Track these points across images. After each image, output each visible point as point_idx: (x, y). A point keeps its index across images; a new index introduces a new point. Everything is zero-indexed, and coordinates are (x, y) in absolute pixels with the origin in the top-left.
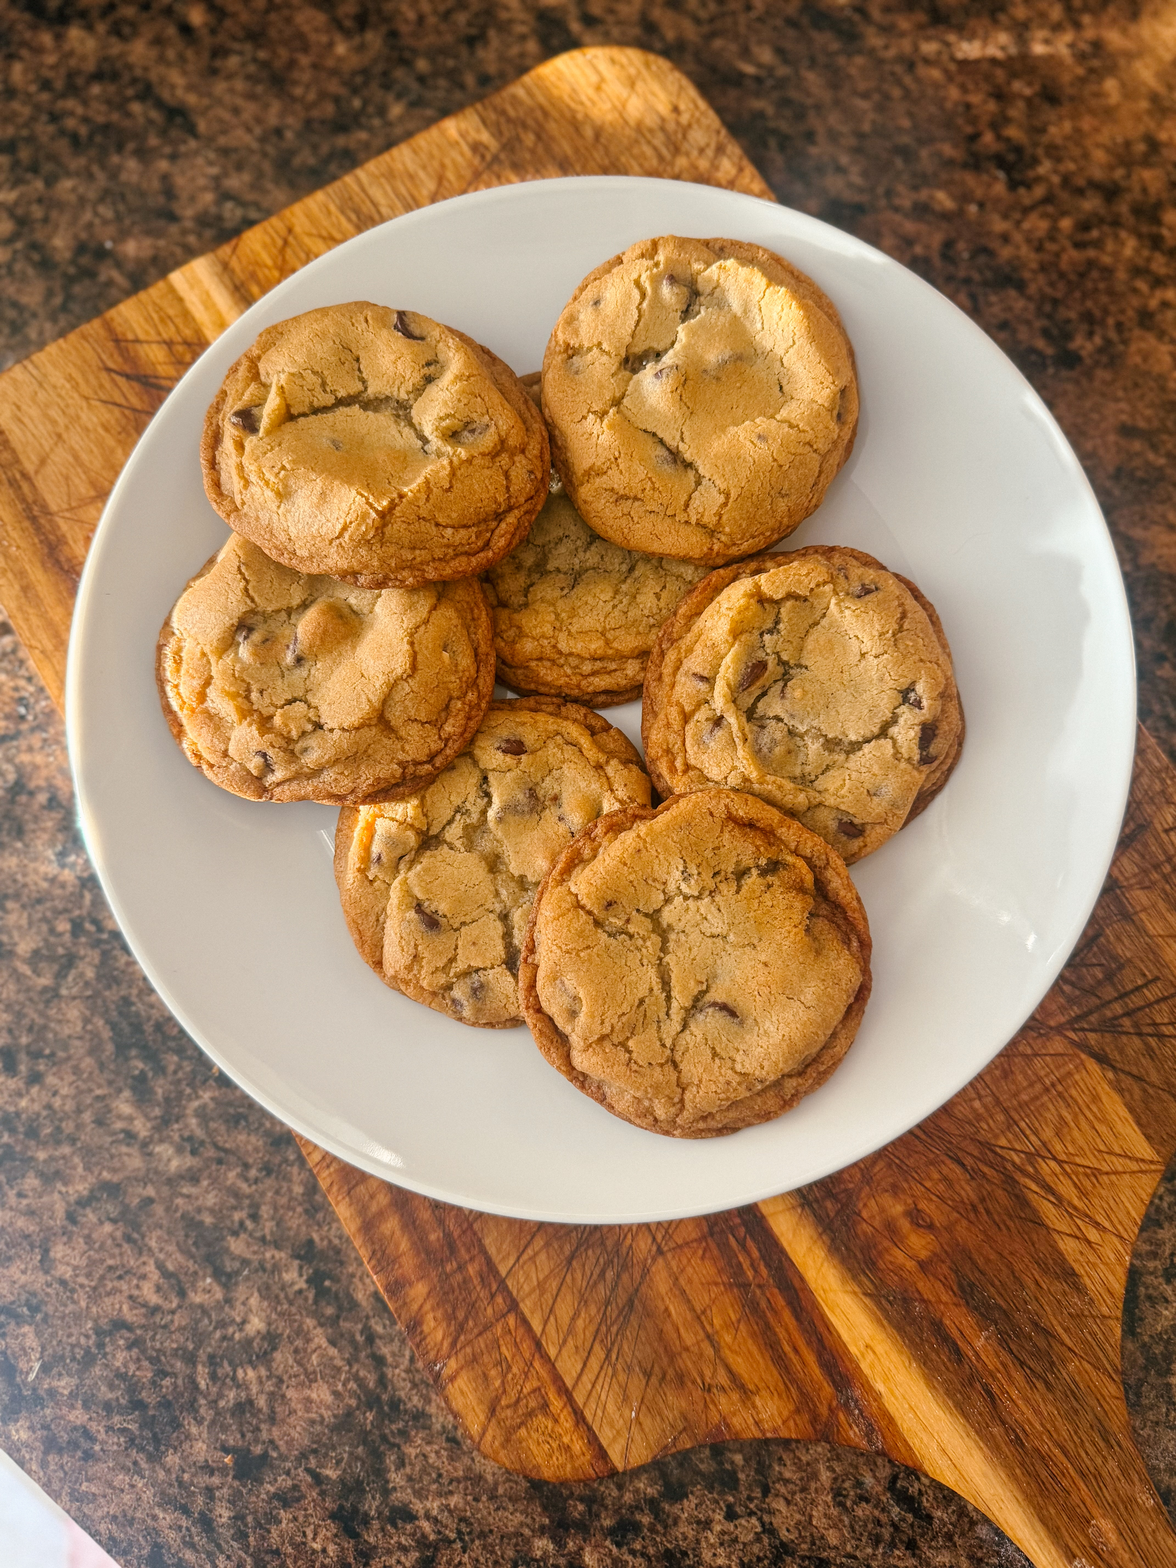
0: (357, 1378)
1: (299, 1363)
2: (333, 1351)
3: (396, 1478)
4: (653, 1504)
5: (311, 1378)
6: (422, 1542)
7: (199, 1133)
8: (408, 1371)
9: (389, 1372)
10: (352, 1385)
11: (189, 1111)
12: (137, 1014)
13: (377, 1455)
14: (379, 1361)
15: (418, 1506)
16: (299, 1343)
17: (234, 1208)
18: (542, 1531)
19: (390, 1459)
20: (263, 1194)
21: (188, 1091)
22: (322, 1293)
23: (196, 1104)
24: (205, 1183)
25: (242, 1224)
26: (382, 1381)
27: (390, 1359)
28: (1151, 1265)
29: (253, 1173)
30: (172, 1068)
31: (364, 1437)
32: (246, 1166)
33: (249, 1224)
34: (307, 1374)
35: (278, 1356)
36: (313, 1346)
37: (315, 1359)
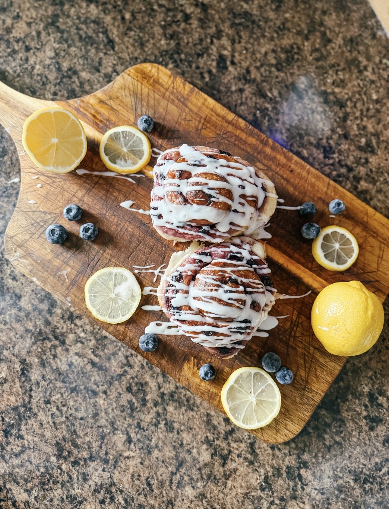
0: (23, 399)
1: (10, 389)
2: (20, 389)
3: (23, 427)
4: (85, 460)
5: (12, 394)
6: (23, 446)
7: (8, 321)
8: (37, 402)
9: (32, 400)
10: (21, 400)
11: (8, 314)
12: (4, 283)
13: (20, 420)
14: (31, 397)
15: (26, 437)
16: (12, 384)
17: (9, 343)
18: (55, 455)
19: (24, 422)
20: (18, 343)
21: (9, 308)
22: (23, 373)
23: (10, 312)
24: (4, 334)
25: (9, 348)
26: (29, 402)
27: (34, 397)
28: (236, 451)
29: (17, 336)
30: (7, 300)
31: (19, 414)
32: (17, 334)
33: (11, 349)
34: (11, 392)
35: (5, 385)
36: (15, 386)
37: (14, 390)
